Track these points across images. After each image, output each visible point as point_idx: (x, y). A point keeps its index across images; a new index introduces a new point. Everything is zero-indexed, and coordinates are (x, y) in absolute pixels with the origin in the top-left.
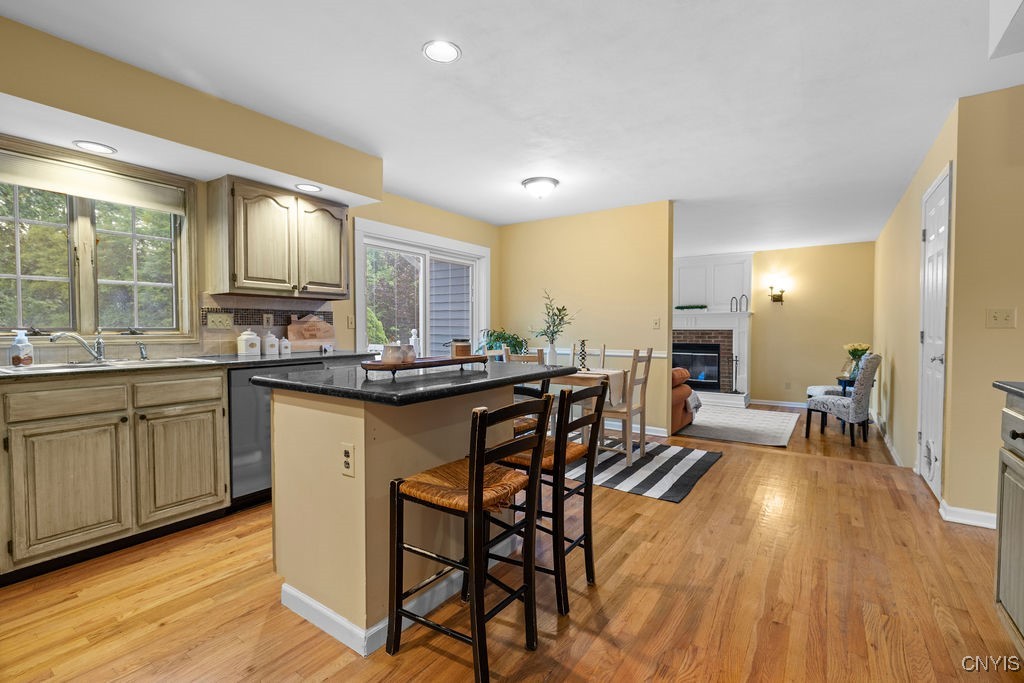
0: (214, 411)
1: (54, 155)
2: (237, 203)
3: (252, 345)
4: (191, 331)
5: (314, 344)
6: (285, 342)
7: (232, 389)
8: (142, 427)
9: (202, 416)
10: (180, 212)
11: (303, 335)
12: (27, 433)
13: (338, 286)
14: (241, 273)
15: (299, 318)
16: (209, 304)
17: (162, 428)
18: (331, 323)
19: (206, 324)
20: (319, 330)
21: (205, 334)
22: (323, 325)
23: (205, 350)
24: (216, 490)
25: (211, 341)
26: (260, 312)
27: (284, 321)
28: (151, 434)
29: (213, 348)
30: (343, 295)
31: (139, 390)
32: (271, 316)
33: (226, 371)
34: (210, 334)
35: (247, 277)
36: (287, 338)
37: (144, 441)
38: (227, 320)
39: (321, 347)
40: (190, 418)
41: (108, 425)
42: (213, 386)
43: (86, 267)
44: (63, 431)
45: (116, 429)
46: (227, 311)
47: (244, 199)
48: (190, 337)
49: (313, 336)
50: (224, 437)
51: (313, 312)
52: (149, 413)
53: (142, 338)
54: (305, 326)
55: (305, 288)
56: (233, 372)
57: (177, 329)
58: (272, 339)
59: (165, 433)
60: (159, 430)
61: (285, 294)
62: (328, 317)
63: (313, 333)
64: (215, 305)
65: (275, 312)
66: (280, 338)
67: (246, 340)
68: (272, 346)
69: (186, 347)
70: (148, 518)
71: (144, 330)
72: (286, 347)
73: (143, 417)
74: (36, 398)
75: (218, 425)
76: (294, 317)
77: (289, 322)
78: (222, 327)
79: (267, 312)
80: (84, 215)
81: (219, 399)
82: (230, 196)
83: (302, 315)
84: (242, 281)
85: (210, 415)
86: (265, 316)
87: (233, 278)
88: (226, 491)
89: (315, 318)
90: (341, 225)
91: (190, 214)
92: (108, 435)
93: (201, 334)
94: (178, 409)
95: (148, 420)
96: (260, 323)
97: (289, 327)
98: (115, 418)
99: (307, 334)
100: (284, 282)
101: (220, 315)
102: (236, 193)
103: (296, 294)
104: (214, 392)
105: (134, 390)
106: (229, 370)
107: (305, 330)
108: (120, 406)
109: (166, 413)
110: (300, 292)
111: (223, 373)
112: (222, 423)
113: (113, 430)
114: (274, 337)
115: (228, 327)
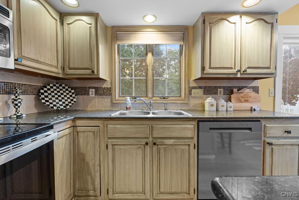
0: (189, 145)
1: (141, 29)
2: (206, 27)
3: (212, 105)
4: (185, 97)
5: (248, 105)
6: (230, 104)
7: (200, 133)
8: (155, 147)
9: (183, 147)
10: (182, 43)
11: (240, 100)
12: (113, 143)
13: (268, 68)
14: (207, 66)
15: (238, 91)
16: (193, 84)
17: (163, 150)
18: (258, 93)
19: (191, 94)
20: (250, 97)
21: (191, 99)
22: (253, 94)
23: (191, 107)
24: (189, 191)
25: (193, 102)
26: (216, 88)
27: (229, 93)
28: (159, 152)
29: (194, 106)
30: (272, 74)
31: (154, 129)
32: (222, 90)
33: (197, 122)
34: (193, 99)
35: (210, 68)
36: (231, 101)
37: (155, 156)
38: (200, 92)
39: (251, 108)
40: (177, 147)
41: (141, 145)
42: (189, 130)
43: (150, 72)
44: (125, 145)
45: (144, 147)
46: (200, 88)
47: (210, 24)
48: (184, 100)
49: (247, 101)
50: (194, 161)
51: (246, 87)
52: (158, 141)
53: (167, 100)
54: (242, 95)
55: (245, 71)
56: (200, 123)
57: (180, 97)
58: (222, 102)
59: (165, 153)
60: (162, 151)
61: (232, 76)
62: (256, 90)
63: (247, 99)
64: (195, 85)
65: (224, 88)
66: (227, 102)
67: (209, 103)
68: (223, 106)
69: (183, 105)
70: (156, 196)
71: (168, 97)
72: (231, 107)
73: (155, 144)
74: (116, 128)
75: (191, 153)
76: (235, 90)
77: (232, 92)
78: (198, 96)
79: (220, 87)
80: (150, 52)
81: (192, 138)
82: (203, 24)
83: (240, 89)
84: (208, 70)
85: (187, 147)
86: (219, 90)
87: (203, 69)
88: (194, 194)
89: (248, 90)
90: (272, 27)
91: (185, 43)
92: (141, 149)
93: (189, 99)
94: (171, 141)
95: (157, 145)
96: (216, 93)
97: (232, 96)
98: (144, 141)
99: (243, 100)
100: (231, 68)
101: (197, 90)
102: (206, 21)
103: (239, 76)
104: (189, 134)
105: (152, 129)
106: (198, 121)
107: (242, 97)
108: (146, 136)
109: (166, 143)
110: (241, 74)
111: (195, 123)
112: (194, 152)
113: (143, 148)
114: (223, 101)
115: (201, 96)
